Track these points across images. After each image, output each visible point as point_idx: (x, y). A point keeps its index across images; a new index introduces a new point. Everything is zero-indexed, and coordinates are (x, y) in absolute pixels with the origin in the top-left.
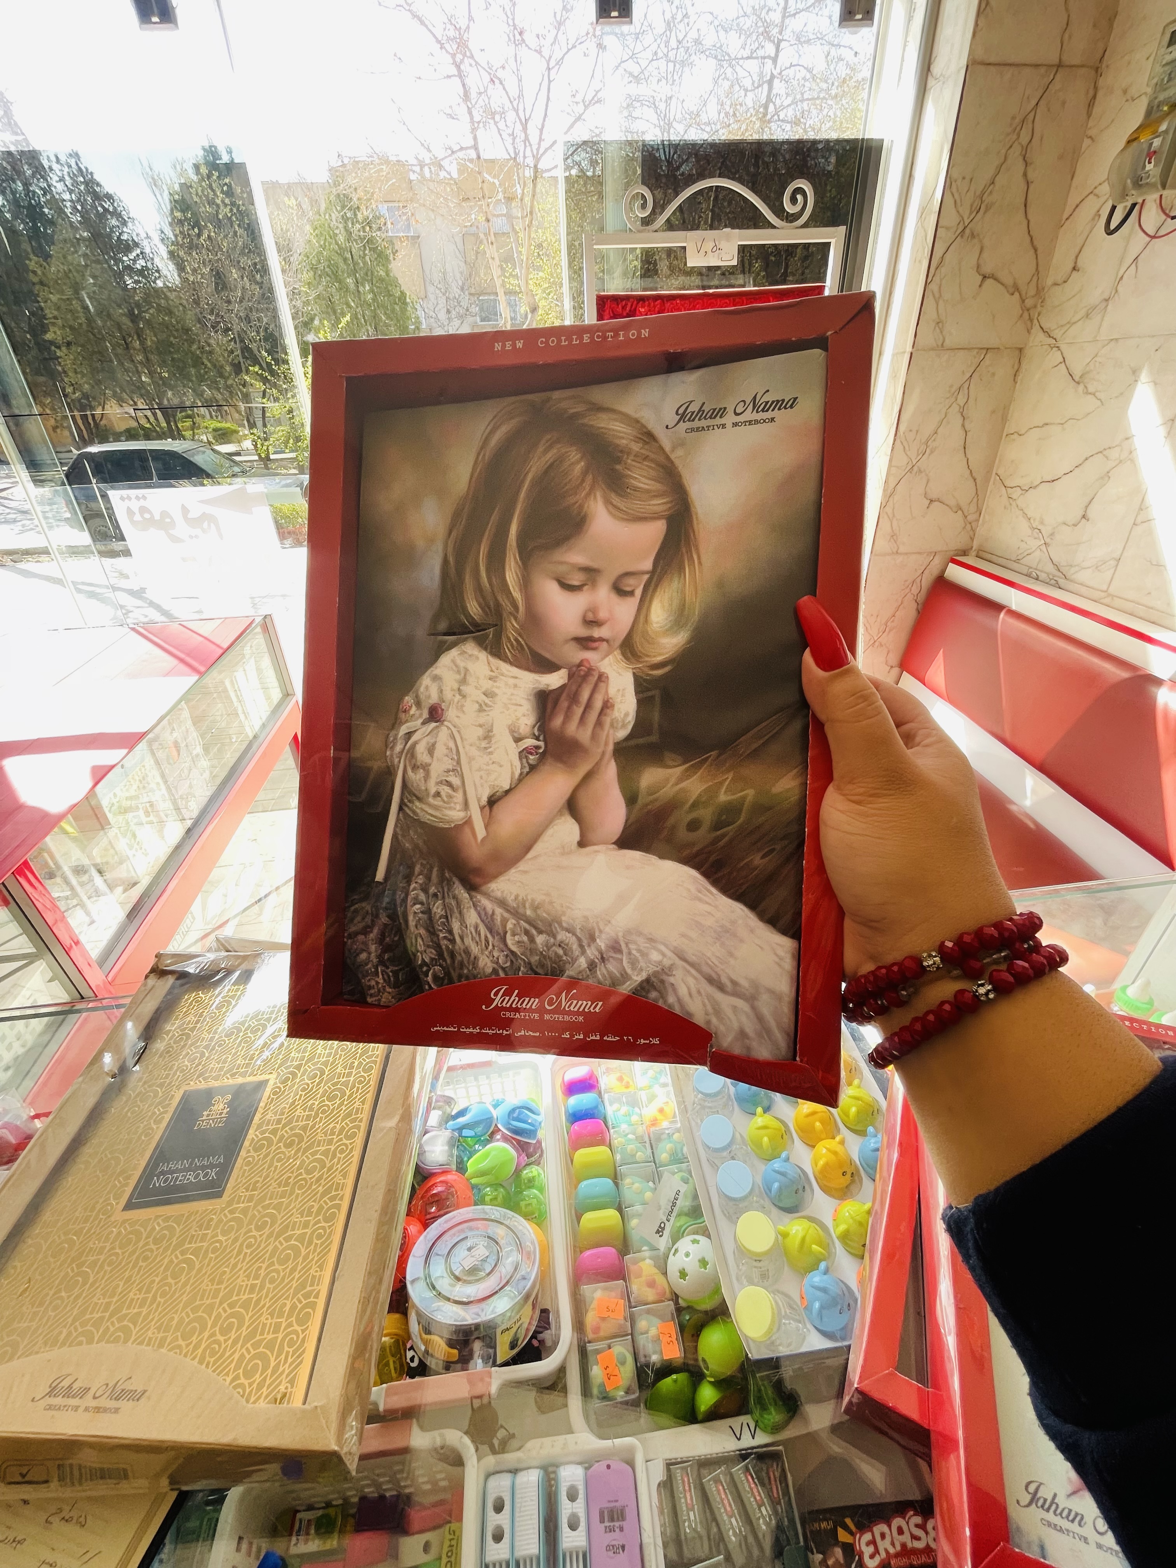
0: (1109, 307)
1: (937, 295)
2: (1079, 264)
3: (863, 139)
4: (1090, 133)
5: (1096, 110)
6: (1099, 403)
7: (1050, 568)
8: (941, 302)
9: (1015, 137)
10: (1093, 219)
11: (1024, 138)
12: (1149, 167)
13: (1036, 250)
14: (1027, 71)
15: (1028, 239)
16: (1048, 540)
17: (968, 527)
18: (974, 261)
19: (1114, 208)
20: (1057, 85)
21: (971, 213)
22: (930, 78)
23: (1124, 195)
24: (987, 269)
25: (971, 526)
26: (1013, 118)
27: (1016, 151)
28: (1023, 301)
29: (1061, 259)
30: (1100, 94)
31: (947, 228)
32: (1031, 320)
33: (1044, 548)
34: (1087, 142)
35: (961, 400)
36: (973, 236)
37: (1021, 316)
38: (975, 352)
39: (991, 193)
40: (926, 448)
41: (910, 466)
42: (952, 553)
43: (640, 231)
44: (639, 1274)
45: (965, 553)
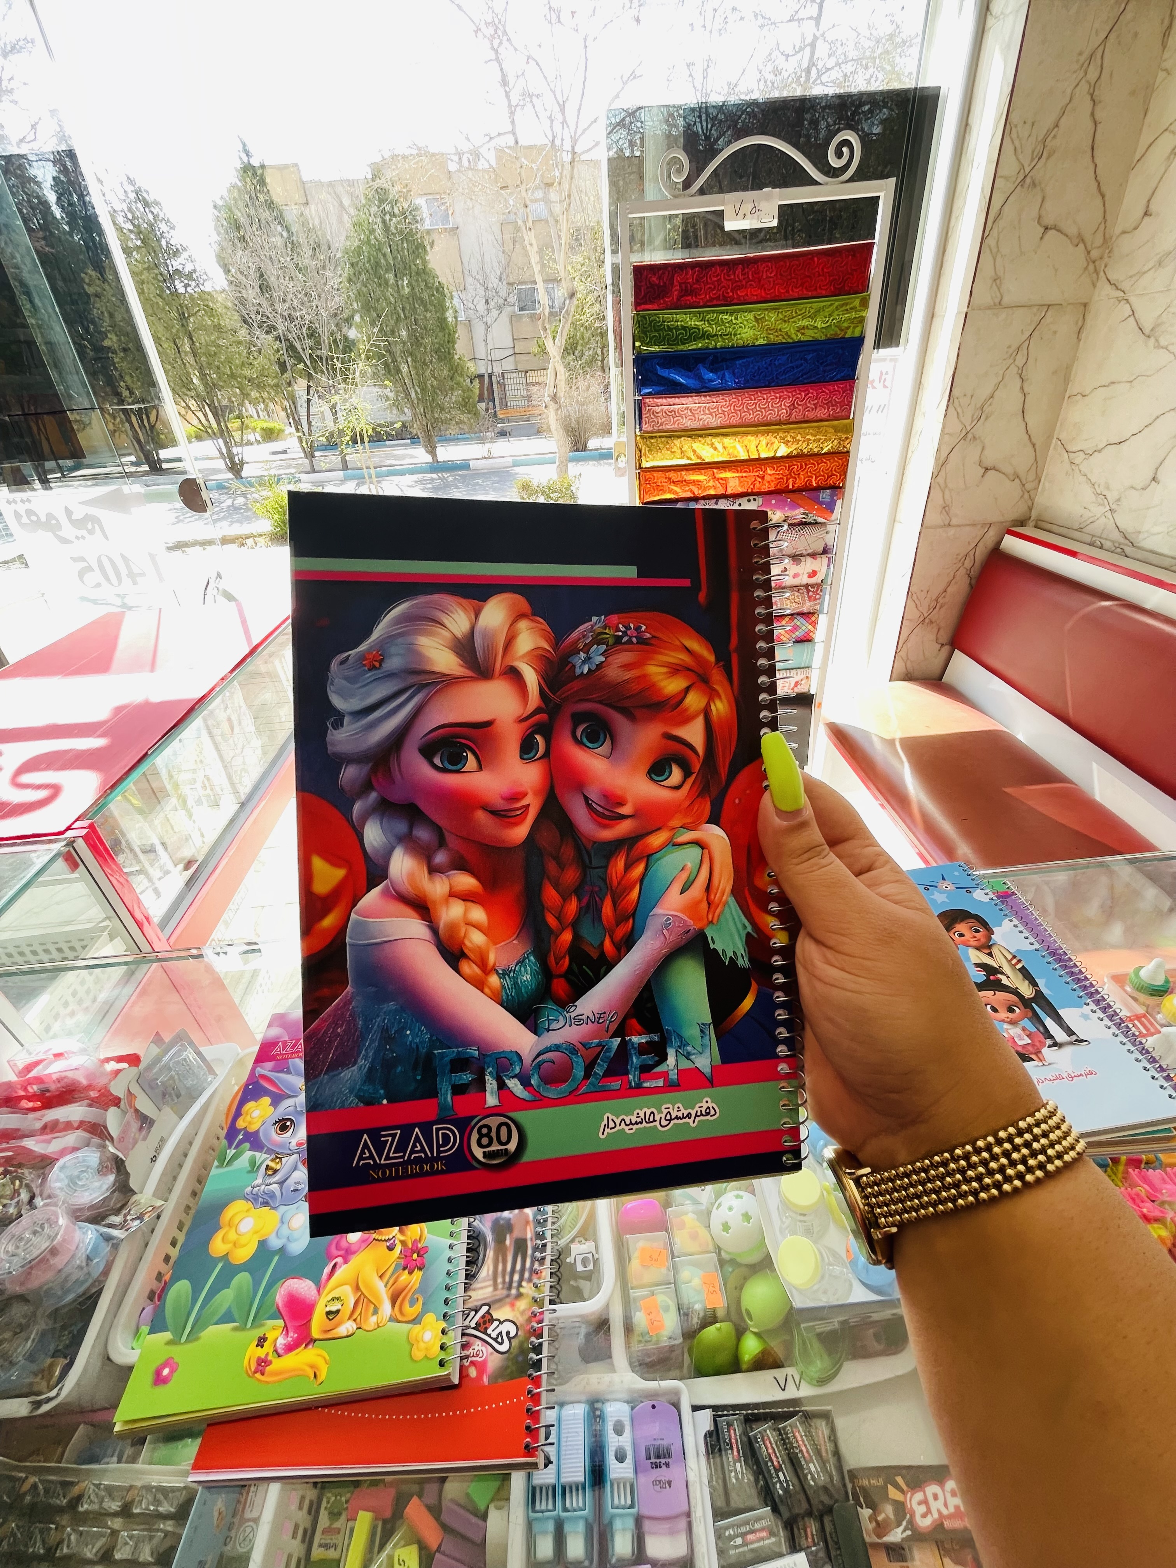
1: (995, 250)
2: (1153, 207)
3: (916, 89)
4: (1165, 65)
6: (1171, 356)
7: (1116, 536)
8: (999, 259)
9: (1082, 74)
10: (1169, 158)
11: (1092, 75)
13: (1103, 197)
15: (1096, 184)
16: (1113, 507)
17: (1026, 496)
18: (1034, 213)
20: (1128, 15)
21: (1032, 159)
22: (989, 17)
24: (1049, 220)
25: (1029, 494)
26: (1080, 54)
27: (1083, 89)
28: (1089, 253)
29: (1131, 204)
31: (1006, 178)
32: (1096, 271)
33: (1109, 514)
34: (1161, 75)
35: (1020, 360)
36: (1034, 184)
37: (1086, 268)
38: (1035, 309)
39: (1055, 137)
40: (981, 414)
41: (964, 433)
42: (1008, 524)
43: (675, 197)
44: (682, 1226)
45: (1022, 523)
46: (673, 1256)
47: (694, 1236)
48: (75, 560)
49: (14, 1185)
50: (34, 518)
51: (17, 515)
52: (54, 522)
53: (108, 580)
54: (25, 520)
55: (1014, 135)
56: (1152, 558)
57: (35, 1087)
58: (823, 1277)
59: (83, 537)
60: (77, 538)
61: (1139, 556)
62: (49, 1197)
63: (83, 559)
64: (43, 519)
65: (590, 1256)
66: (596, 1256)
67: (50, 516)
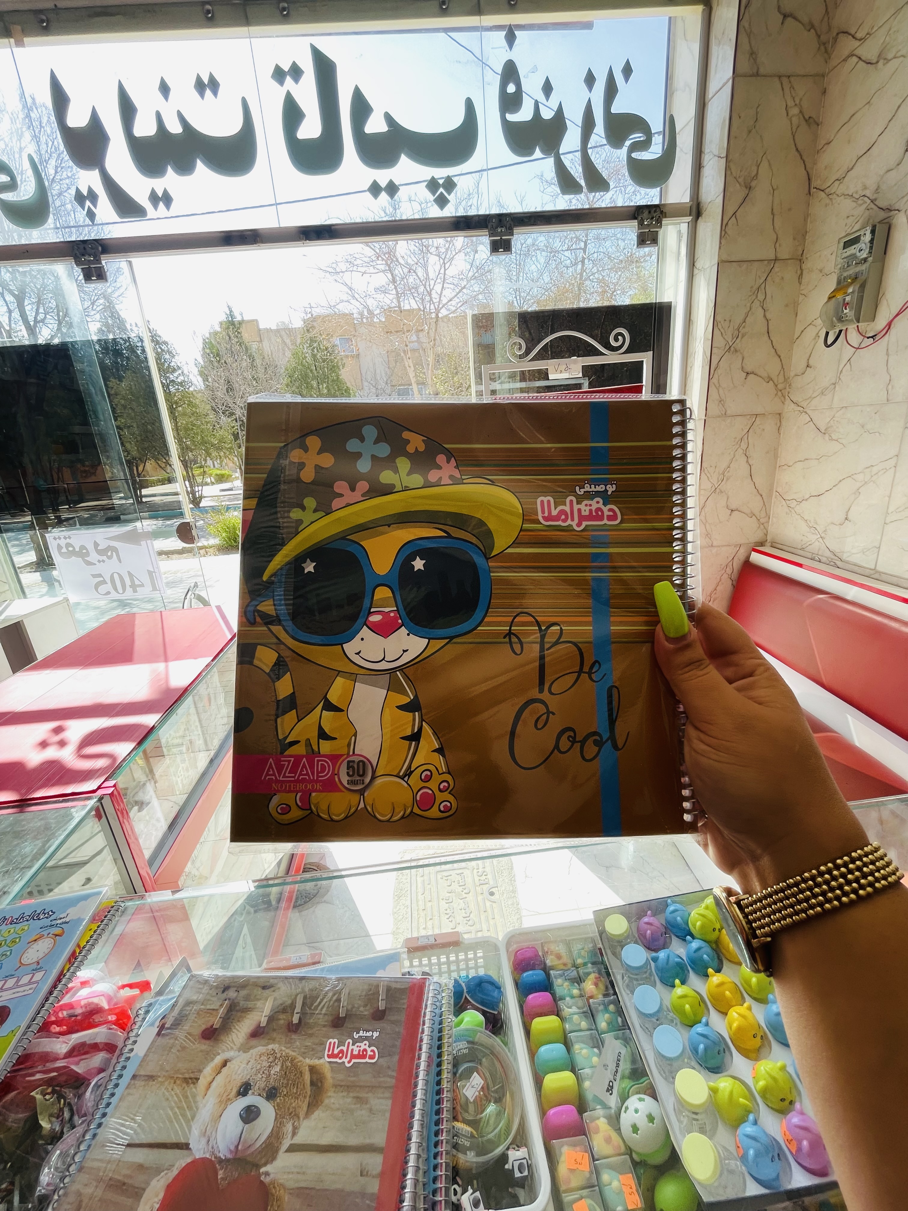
0: (837, 389)
1: (717, 385)
2: (811, 363)
3: (656, 303)
4: (802, 292)
5: (805, 280)
6: (842, 446)
7: (828, 554)
8: (721, 391)
9: (754, 297)
10: (815, 338)
11: (761, 297)
12: (845, 311)
13: (779, 357)
14: (756, 263)
15: (773, 351)
16: (822, 535)
17: (762, 527)
18: (739, 366)
19: (827, 333)
20: (776, 269)
21: (733, 339)
22: (695, 269)
23: (833, 326)
24: (749, 369)
25: (763, 525)
26: (752, 287)
27: (757, 304)
28: (776, 386)
29: (797, 362)
30: (804, 272)
31: (717, 347)
32: (783, 396)
33: (820, 540)
34: (801, 298)
35: (744, 446)
36: (736, 351)
37: (776, 395)
38: (748, 417)
39: (744, 327)
40: (724, 477)
41: (713, 489)
42: (752, 545)
43: (518, 362)
44: (597, 1131)
45: (762, 544)
46: (594, 1160)
47: (608, 1140)
48: (94, 576)
49: (60, 1103)
50: (71, 549)
51: (59, 547)
52: (85, 551)
53: (116, 589)
54: (64, 550)
55: (720, 327)
56: (857, 568)
57: (65, 1013)
58: (721, 1175)
59: (103, 561)
60: (99, 561)
61: (847, 568)
62: (85, 1115)
63: (100, 575)
64: (77, 549)
65: (524, 1161)
66: (530, 1162)
67: (83, 547)
